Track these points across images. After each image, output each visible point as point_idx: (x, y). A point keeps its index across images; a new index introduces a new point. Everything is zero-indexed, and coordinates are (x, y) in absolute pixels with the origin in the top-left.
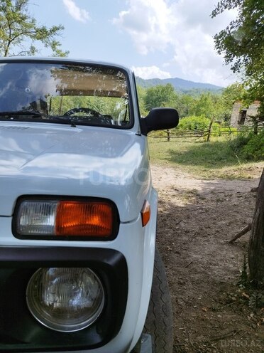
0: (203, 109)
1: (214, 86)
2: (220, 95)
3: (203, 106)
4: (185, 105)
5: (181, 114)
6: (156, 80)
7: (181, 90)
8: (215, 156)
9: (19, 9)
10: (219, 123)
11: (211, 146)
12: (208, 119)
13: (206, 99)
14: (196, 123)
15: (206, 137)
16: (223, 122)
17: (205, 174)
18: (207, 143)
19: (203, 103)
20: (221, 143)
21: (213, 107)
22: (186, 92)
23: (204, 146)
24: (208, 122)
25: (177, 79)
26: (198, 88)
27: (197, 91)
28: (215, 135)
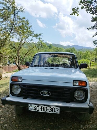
0: (87, 56)
1: (90, 48)
2: (93, 51)
3: (86, 55)
4: (80, 55)
5: (78, 58)
6: (69, 46)
7: (78, 49)
8: (93, 74)
9: (29, 29)
10: (93, 61)
11: (91, 70)
12: (89, 60)
13: (88, 53)
14: (85, 62)
15: (89, 67)
16: (95, 61)
17: (90, 80)
18: (90, 69)
19: (87, 54)
20: (95, 69)
21: (90, 55)
22: (80, 50)
23: (88, 70)
24: (89, 61)
25: (76, 46)
26: (84, 48)
27: (84, 50)
28: (92, 66)
